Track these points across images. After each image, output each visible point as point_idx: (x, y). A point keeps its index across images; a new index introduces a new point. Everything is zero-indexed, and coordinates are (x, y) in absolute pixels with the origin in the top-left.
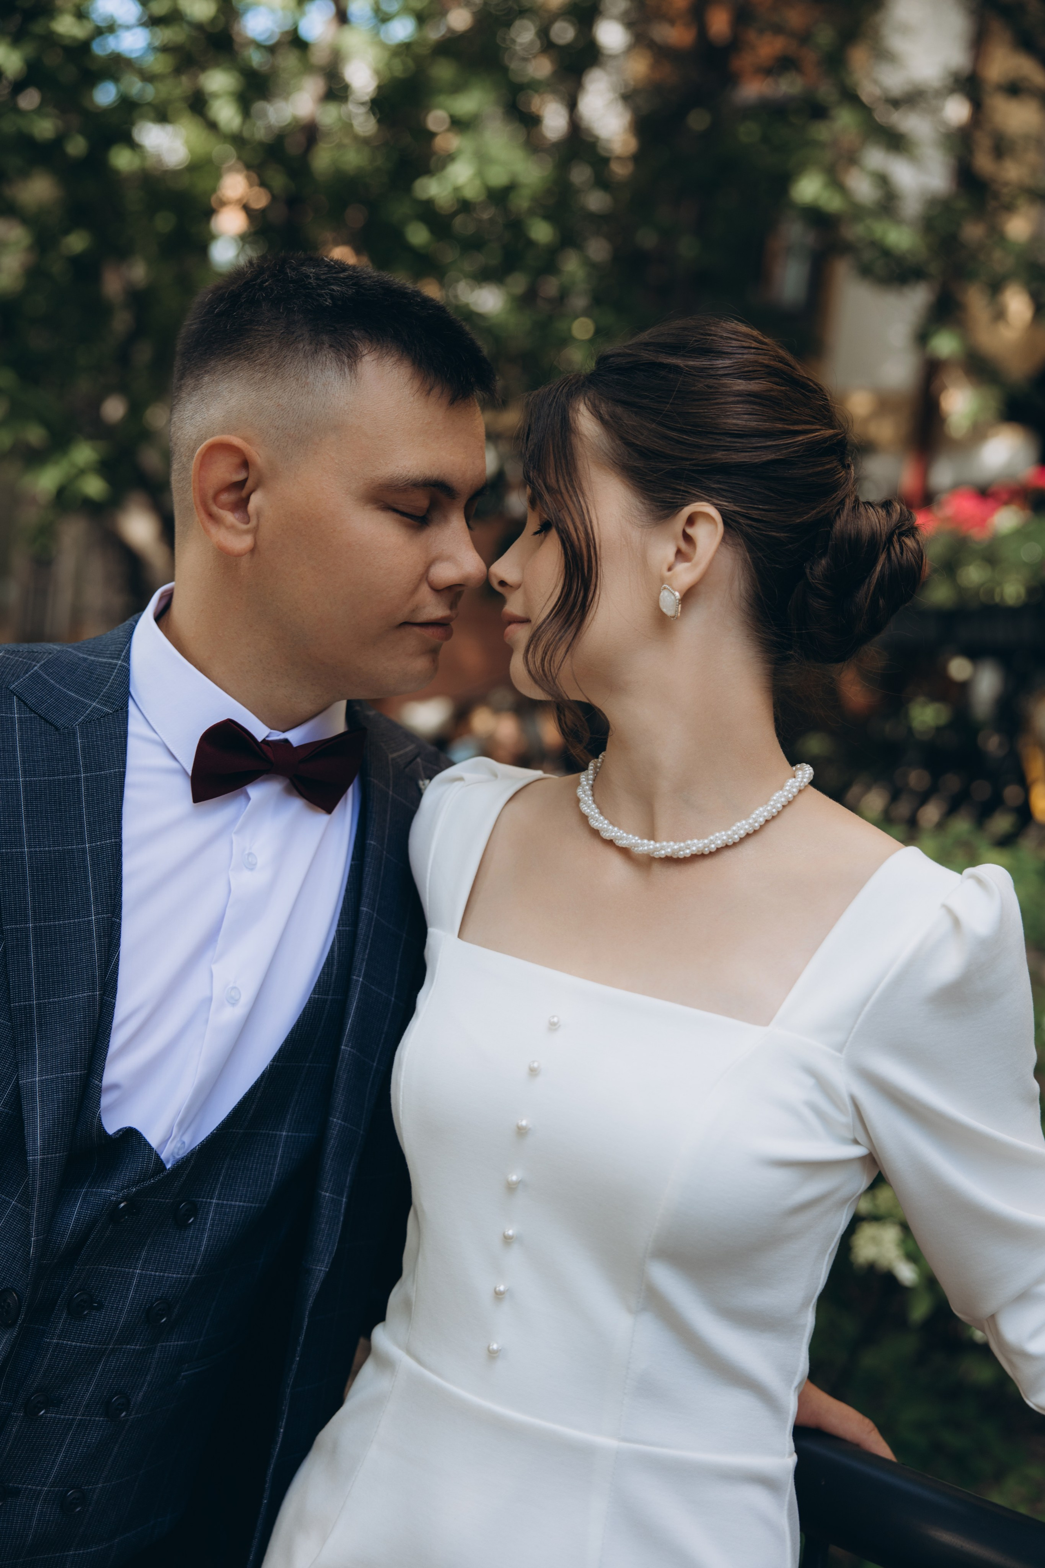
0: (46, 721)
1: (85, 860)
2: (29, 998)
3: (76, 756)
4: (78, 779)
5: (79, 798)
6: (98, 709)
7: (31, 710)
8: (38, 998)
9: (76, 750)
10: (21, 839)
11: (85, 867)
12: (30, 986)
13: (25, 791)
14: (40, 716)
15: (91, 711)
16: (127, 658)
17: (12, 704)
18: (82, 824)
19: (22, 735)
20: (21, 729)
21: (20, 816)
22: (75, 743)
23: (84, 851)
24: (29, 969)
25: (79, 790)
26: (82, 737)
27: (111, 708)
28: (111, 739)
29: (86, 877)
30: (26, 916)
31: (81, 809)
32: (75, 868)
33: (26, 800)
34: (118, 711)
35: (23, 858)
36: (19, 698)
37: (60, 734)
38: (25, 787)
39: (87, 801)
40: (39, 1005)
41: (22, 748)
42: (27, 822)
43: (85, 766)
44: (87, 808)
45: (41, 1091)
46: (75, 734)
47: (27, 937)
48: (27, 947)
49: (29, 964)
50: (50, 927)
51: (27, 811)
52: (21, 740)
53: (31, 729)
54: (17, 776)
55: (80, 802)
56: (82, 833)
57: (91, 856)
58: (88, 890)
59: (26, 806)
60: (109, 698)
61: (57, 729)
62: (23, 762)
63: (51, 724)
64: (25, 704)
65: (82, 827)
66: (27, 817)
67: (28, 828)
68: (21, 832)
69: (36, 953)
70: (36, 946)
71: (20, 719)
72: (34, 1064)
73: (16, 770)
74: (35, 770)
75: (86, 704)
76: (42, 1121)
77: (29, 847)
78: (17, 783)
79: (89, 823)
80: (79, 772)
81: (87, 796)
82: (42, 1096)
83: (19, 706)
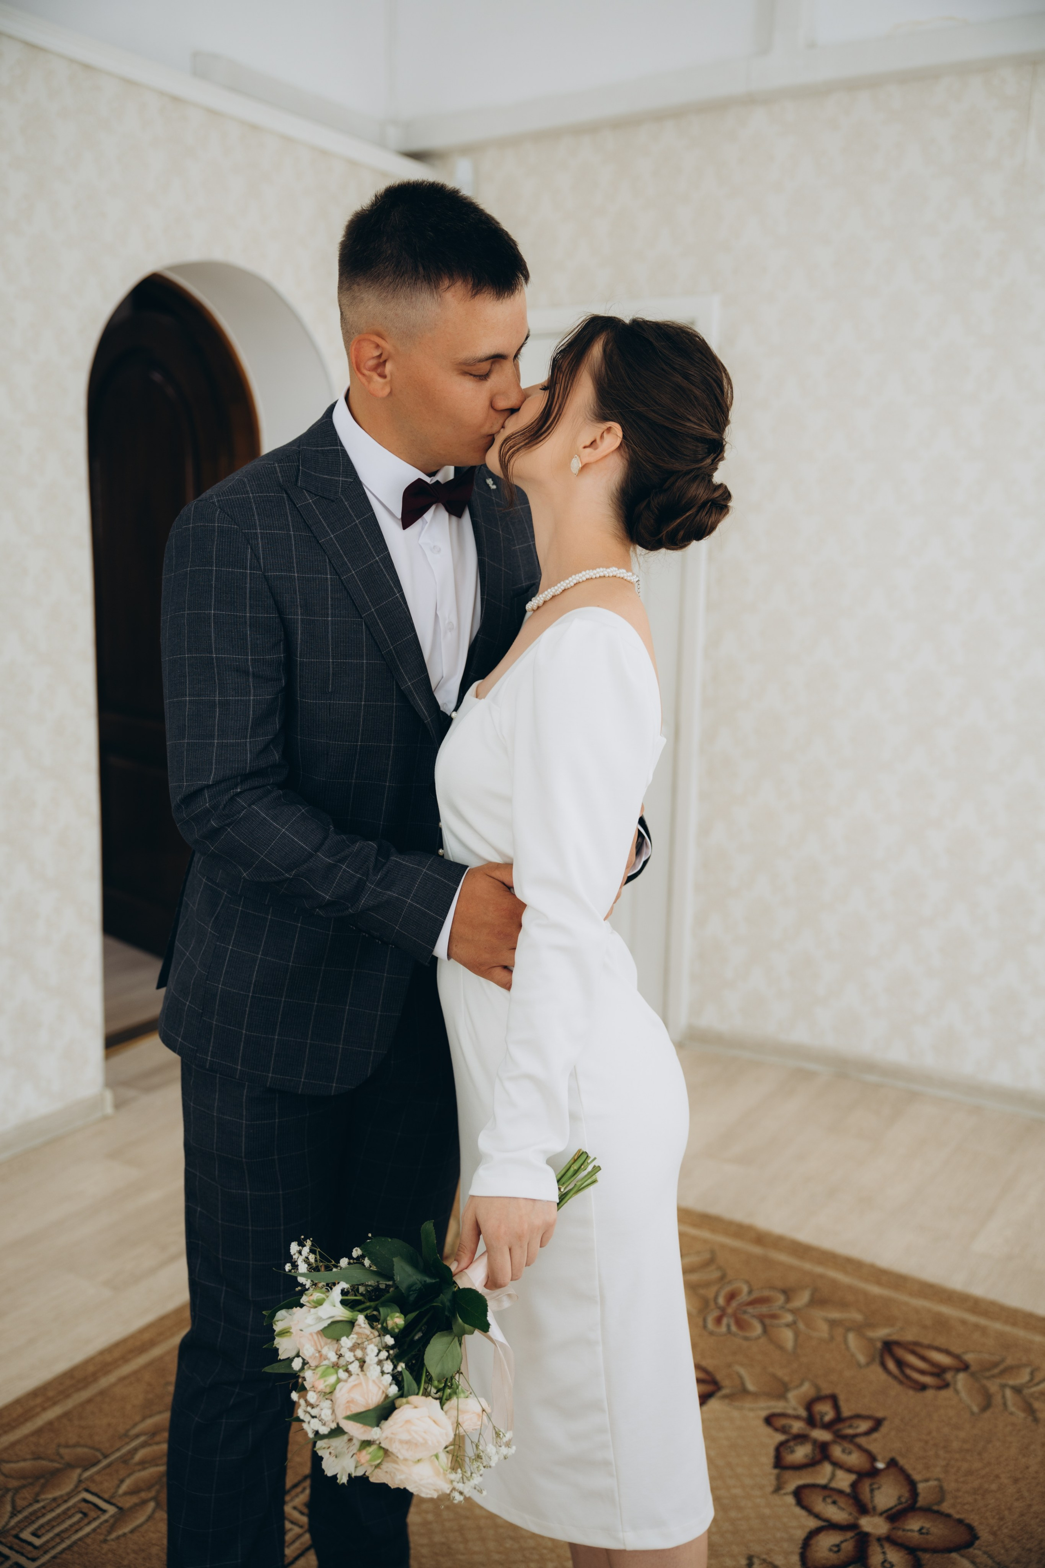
0: (326, 498)
1: (379, 566)
2: (389, 647)
3: (349, 512)
4: (356, 524)
5: (362, 535)
6: (345, 481)
7: (315, 494)
8: (392, 645)
9: (347, 509)
10: (349, 568)
11: (382, 570)
12: (386, 640)
13: (337, 541)
14: (321, 496)
15: (342, 483)
16: (340, 444)
17: (305, 495)
18: (369, 548)
19: (319, 511)
20: (317, 508)
21: (341, 556)
22: (345, 505)
23: (377, 561)
24: (382, 632)
25: (360, 531)
26: (347, 501)
27: (350, 478)
28: (360, 497)
29: (385, 575)
30: (369, 606)
32: (377, 572)
34: (354, 479)
35: (354, 577)
36: (305, 490)
37: (335, 502)
38: (336, 539)
39: (366, 536)
40: (394, 648)
41: (323, 518)
42: (347, 557)
43: (356, 516)
44: (368, 538)
45: (414, 689)
46: (342, 500)
47: (374, 616)
48: (376, 621)
49: (381, 630)
50: (381, 607)
51: (343, 551)
52: (320, 514)
53: (321, 505)
54: (330, 535)
55: (363, 537)
56: (372, 553)
57: (382, 563)
58: (388, 582)
59: (341, 549)
60: (346, 472)
61: (333, 501)
62: (328, 527)
63: (328, 499)
64: (310, 492)
65: (370, 550)
66: (345, 555)
67: (348, 560)
68: (347, 564)
69: (381, 623)
70: (380, 619)
72: (404, 677)
73: (327, 531)
75: (337, 480)
76: (422, 703)
77: (354, 570)
78: (331, 538)
79: (372, 546)
80: (355, 521)
81: (364, 532)
82: (416, 691)
83: (309, 495)
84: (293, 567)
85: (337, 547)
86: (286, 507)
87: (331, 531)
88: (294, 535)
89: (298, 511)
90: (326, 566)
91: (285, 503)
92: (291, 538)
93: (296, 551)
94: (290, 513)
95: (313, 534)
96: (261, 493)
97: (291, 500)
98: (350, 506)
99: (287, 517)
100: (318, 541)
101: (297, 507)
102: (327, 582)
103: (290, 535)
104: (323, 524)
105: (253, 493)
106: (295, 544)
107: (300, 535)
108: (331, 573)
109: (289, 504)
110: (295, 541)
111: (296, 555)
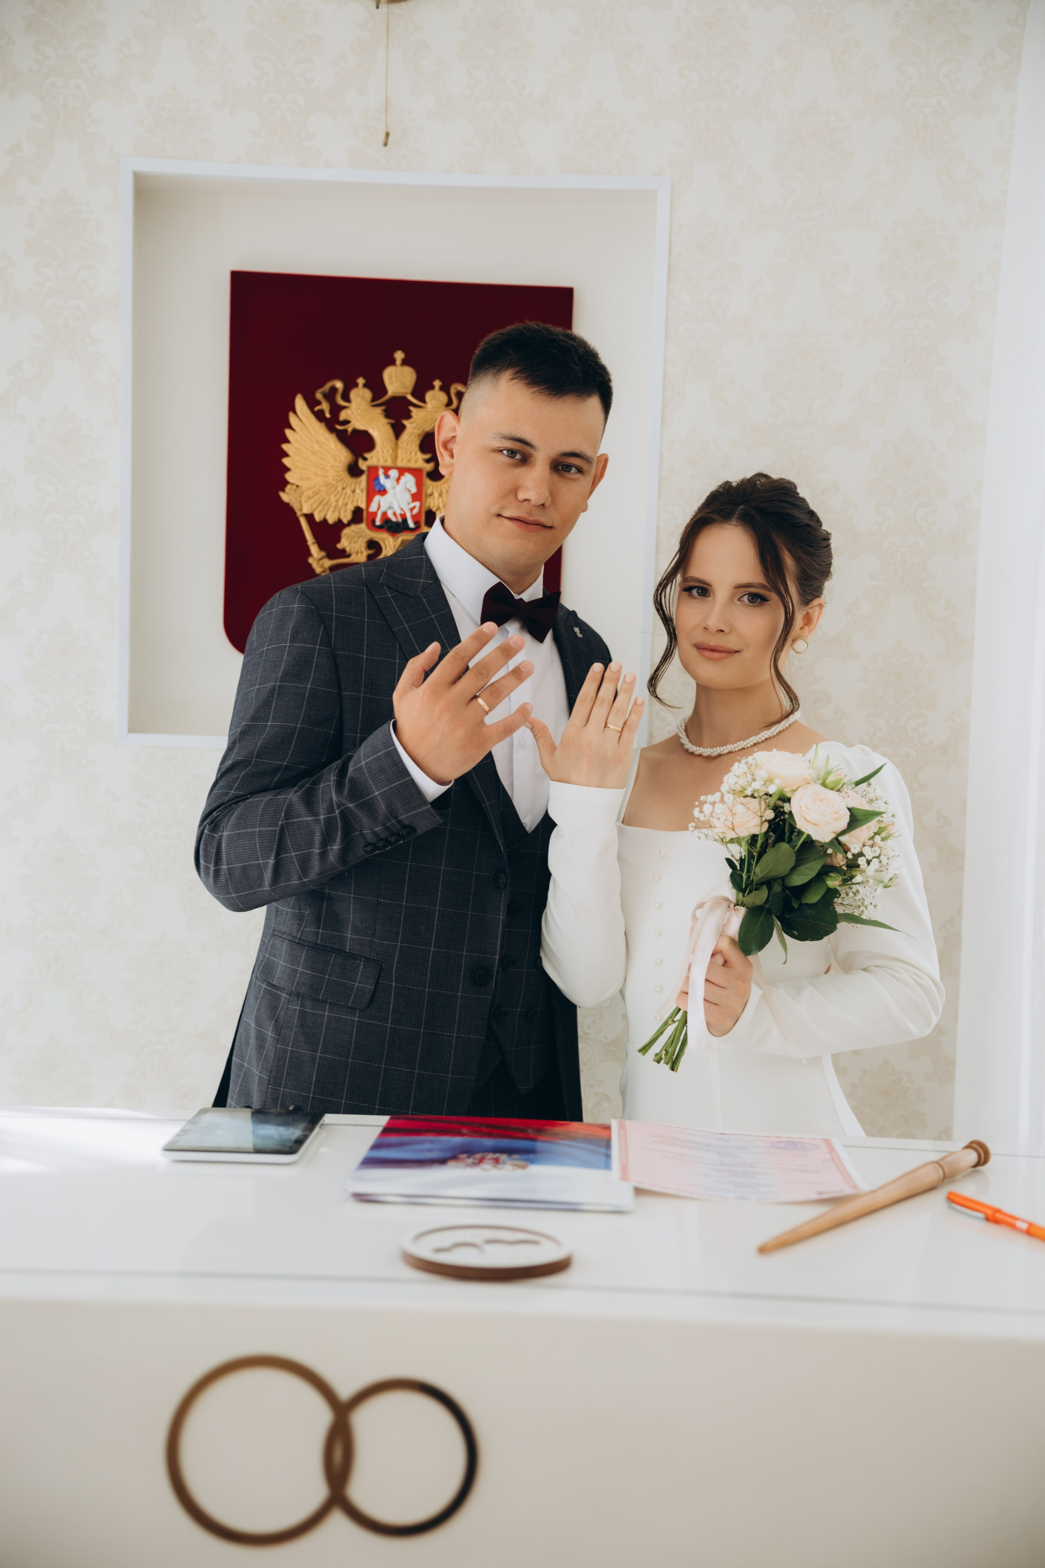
0: (404, 594)
3: (426, 608)
4: (431, 618)
5: (436, 628)
6: (425, 582)
7: (394, 590)
9: (424, 605)
13: (411, 631)
15: (422, 584)
16: (426, 554)
17: (385, 590)
20: (395, 601)
21: (413, 643)
22: (423, 602)
25: (435, 624)
26: (425, 598)
27: (431, 580)
28: (439, 595)
31: (439, 633)
33: (413, 635)
34: (435, 581)
36: (386, 586)
37: (414, 599)
38: (410, 629)
39: (441, 629)
42: (418, 645)
43: (433, 612)
44: (442, 631)
46: (420, 597)
51: (415, 640)
52: (397, 607)
53: (399, 600)
54: (404, 625)
55: (437, 629)
59: (414, 638)
60: (428, 575)
61: (411, 597)
62: (403, 617)
63: (407, 595)
64: (390, 588)
66: (417, 643)
71: (391, 596)
73: (402, 621)
74: (410, 620)
75: (418, 582)
78: (405, 627)
79: (446, 639)
80: (430, 615)
81: (439, 625)
83: (388, 590)
84: (363, 649)
85: (409, 636)
86: (364, 597)
87: (406, 621)
88: (368, 622)
89: (376, 602)
90: (396, 651)
91: (364, 595)
92: (364, 623)
93: (367, 636)
94: (368, 603)
95: (388, 623)
96: (343, 584)
97: (371, 593)
98: (427, 603)
99: (364, 605)
100: (391, 629)
101: (375, 599)
102: (395, 666)
103: (364, 622)
104: (398, 615)
105: (335, 584)
106: (368, 629)
107: (374, 622)
108: (400, 658)
109: (368, 596)
110: (368, 626)
111: (367, 639)
